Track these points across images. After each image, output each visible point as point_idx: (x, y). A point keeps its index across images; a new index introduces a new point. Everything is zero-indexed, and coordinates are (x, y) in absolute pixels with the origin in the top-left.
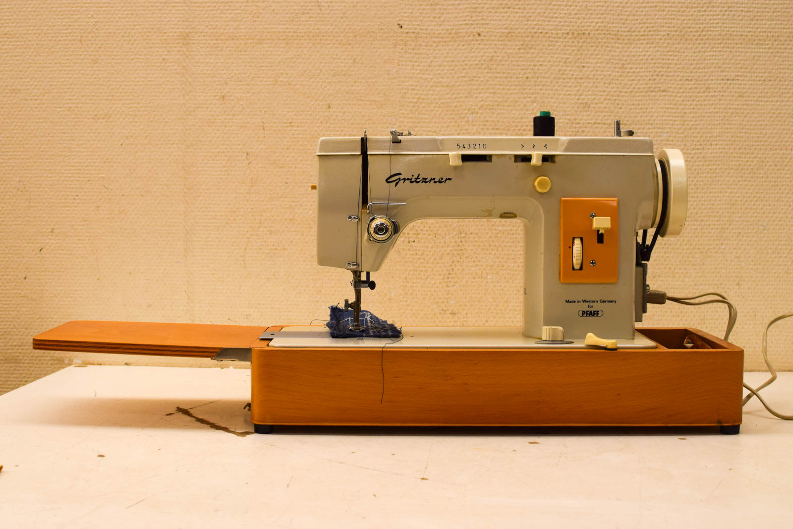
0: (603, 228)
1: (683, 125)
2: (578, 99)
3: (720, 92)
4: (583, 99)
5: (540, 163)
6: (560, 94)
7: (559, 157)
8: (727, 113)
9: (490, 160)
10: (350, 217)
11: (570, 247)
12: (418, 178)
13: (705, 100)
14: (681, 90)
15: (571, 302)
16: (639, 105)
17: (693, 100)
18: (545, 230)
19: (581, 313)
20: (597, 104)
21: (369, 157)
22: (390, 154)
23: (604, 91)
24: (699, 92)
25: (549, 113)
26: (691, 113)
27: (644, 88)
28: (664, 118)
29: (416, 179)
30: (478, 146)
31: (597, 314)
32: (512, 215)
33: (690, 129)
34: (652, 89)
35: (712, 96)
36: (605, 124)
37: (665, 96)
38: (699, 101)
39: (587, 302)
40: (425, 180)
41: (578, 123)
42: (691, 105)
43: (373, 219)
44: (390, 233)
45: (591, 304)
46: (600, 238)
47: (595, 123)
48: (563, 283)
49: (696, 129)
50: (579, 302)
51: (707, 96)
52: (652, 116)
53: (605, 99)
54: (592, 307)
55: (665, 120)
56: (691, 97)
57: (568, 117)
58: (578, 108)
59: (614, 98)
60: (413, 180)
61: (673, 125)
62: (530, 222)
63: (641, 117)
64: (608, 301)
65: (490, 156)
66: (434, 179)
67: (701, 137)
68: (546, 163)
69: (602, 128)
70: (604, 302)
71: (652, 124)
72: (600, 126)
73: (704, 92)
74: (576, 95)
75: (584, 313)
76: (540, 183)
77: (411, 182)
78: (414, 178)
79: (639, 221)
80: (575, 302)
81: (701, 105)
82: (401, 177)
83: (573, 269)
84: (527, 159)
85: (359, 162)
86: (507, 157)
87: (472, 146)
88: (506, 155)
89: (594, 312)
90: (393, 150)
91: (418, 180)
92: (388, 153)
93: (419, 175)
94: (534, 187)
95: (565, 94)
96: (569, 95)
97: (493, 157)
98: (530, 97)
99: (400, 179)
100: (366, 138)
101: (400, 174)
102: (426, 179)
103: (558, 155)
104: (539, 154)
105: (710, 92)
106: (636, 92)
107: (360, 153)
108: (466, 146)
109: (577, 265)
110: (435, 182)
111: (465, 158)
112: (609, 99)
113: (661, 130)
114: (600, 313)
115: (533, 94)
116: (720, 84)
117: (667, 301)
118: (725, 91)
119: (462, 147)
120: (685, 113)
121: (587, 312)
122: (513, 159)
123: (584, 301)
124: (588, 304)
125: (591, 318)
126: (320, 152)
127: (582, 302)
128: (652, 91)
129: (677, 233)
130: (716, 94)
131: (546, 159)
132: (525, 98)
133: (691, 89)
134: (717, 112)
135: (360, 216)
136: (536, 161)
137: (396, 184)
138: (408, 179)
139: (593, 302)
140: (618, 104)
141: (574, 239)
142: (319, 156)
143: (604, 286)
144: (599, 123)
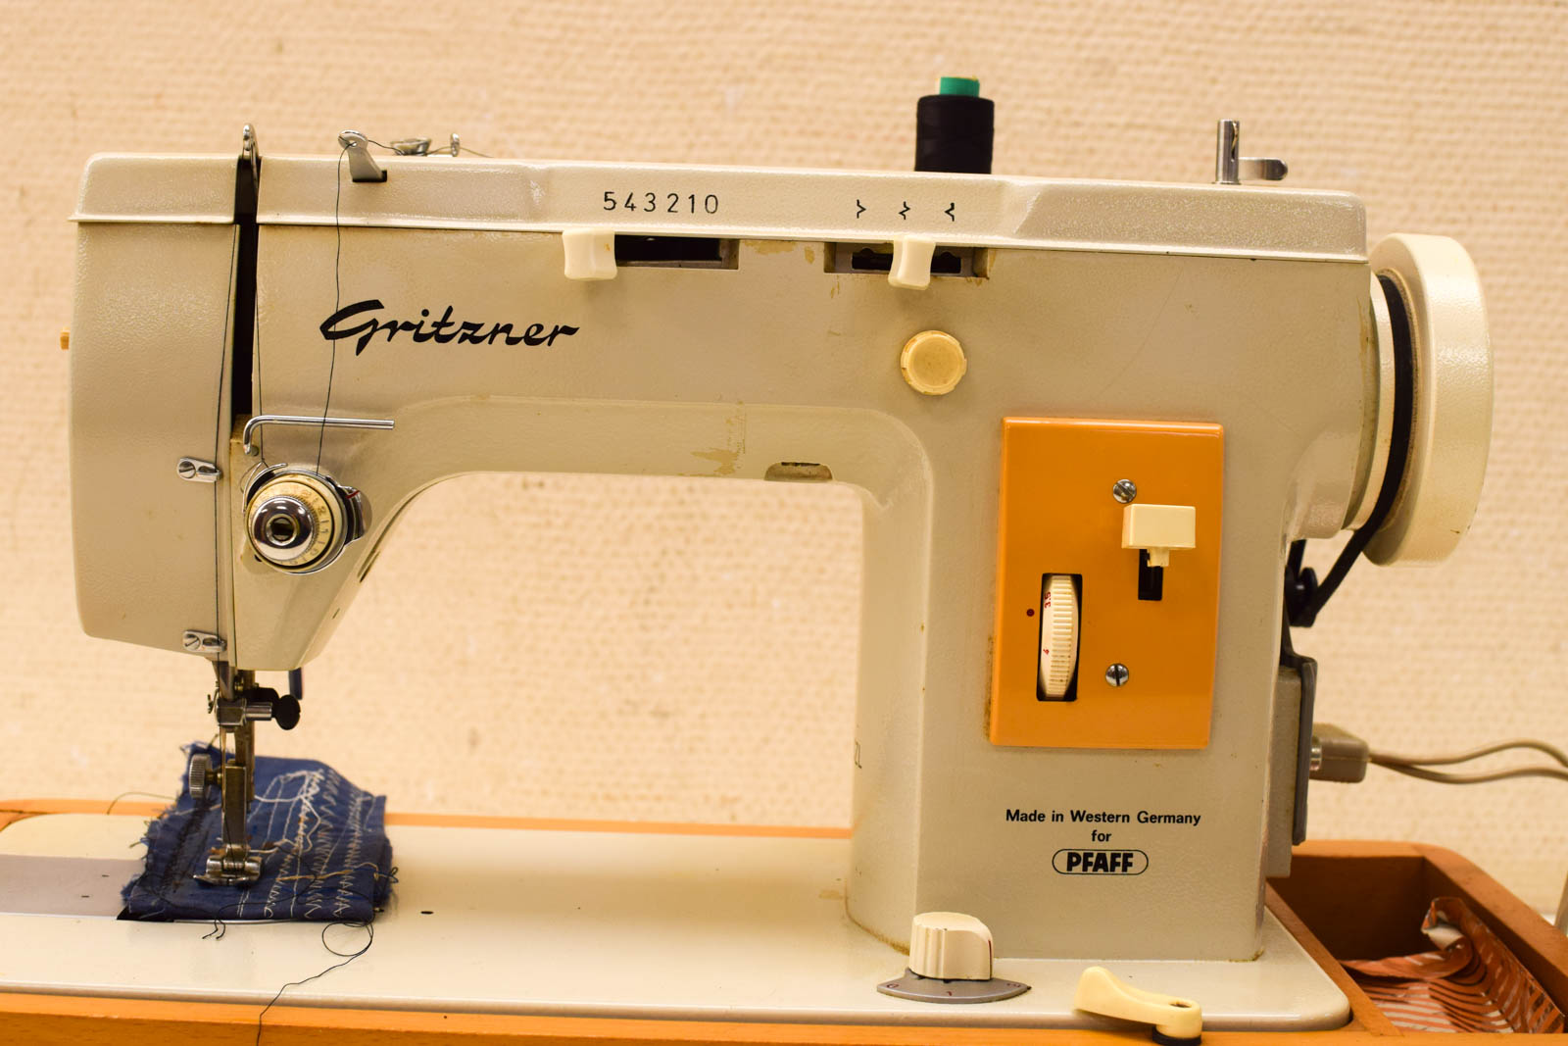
0: (1165, 550)
1: (1410, 141)
2: (1079, 47)
3: (1530, 40)
4: (1096, 47)
5: (923, 279)
6: (1020, 29)
7: (1001, 256)
8: (1551, 109)
9: (732, 262)
10: (187, 466)
11: (1030, 613)
12: (444, 323)
13: (1481, 66)
14: (1409, 32)
15: (1026, 818)
16: (1272, 71)
17: (1446, 65)
18: (937, 542)
19: (1062, 862)
20: (1138, 63)
21: (263, 236)
22: (338, 227)
23: (1164, 24)
24: (1464, 40)
25: (974, 85)
26: (1437, 104)
27: (1291, 19)
28: (1351, 118)
29: (438, 325)
30: (684, 204)
31: (1126, 865)
32: (814, 471)
33: (1433, 156)
34: (1315, 24)
35: (1505, 55)
36: (1160, 129)
37: (1356, 46)
38: (1463, 67)
39: (1089, 818)
40: (471, 333)
41: (1077, 124)
42: (1437, 79)
43: (268, 477)
44: (324, 538)
45: (1103, 827)
46: (1150, 582)
47: (1129, 126)
48: (1000, 748)
49: (1450, 156)
50: (1057, 817)
51: (1489, 54)
52: (1312, 110)
53: (1166, 50)
54: (1107, 837)
55: (1355, 125)
56: (1438, 53)
57: (1044, 103)
58: (1078, 73)
59: (1194, 47)
60: (426, 329)
61: (1376, 140)
62: (882, 501)
63: (1280, 110)
64: (1169, 818)
65: (733, 243)
66: (508, 328)
67: (1465, 182)
68: (949, 279)
69: (1151, 141)
70: (1154, 819)
71: (1311, 136)
72: (1147, 134)
73: (1481, 40)
74: (1071, 32)
75: (1073, 859)
76: (922, 359)
77: (420, 338)
78: (429, 321)
79: (1300, 508)
80: (1041, 817)
81: (1470, 81)
82: (382, 317)
83: (1041, 695)
84: (874, 259)
85: (224, 254)
86: (800, 248)
87: (663, 203)
88: (791, 241)
89: (1114, 856)
90: (355, 210)
91: (444, 331)
92: (331, 220)
93: (450, 310)
94: (901, 369)
95: (1036, 30)
96: (1051, 31)
97: (742, 247)
98: (924, 35)
99: (374, 322)
100: (259, 161)
101: (375, 305)
102: (477, 327)
103: (996, 249)
104: (922, 246)
105: (1497, 40)
106: (1266, 31)
107: (230, 219)
108: (641, 202)
109: (1055, 676)
110: (511, 341)
111: (630, 249)
112: (1178, 51)
113: (1339, 157)
114: (1137, 861)
115: (933, 23)
116: (1532, 16)
117: (1371, 769)
118: (1546, 42)
119: (621, 204)
120: (1418, 105)
121: (1088, 855)
122: (820, 259)
123: (1077, 816)
124: (1094, 825)
125: (1102, 879)
126: (87, 209)
127: (1068, 817)
128: (1316, 31)
129: (1436, 552)
130: (1518, 47)
131: (946, 261)
132: (907, 36)
133: (1439, 27)
134: (1518, 107)
135: (223, 461)
136: (909, 270)
137: (362, 345)
138: (407, 326)
139: (1111, 818)
140: (1206, 68)
141: (1046, 579)
142: (83, 224)
143: (1158, 759)
144: (1143, 127)
